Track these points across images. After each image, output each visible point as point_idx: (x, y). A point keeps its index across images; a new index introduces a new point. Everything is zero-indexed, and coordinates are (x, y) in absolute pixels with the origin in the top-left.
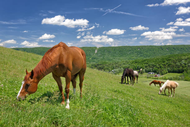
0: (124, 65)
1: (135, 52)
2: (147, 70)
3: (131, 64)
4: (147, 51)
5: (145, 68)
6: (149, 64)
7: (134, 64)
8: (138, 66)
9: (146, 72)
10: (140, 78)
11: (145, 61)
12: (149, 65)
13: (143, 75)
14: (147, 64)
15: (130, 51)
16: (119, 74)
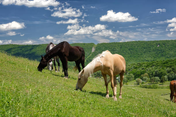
0: (135, 69)
1: (154, 51)
2: (171, 76)
3: (145, 68)
4: (171, 49)
5: (168, 74)
6: (173, 67)
7: (150, 68)
8: (156, 70)
9: (169, 80)
10: (160, 89)
11: (167, 63)
12: (173, 69)
13: (164, 85)
14: (170, 67)
15: (144, 48)
16: (128, 83)
